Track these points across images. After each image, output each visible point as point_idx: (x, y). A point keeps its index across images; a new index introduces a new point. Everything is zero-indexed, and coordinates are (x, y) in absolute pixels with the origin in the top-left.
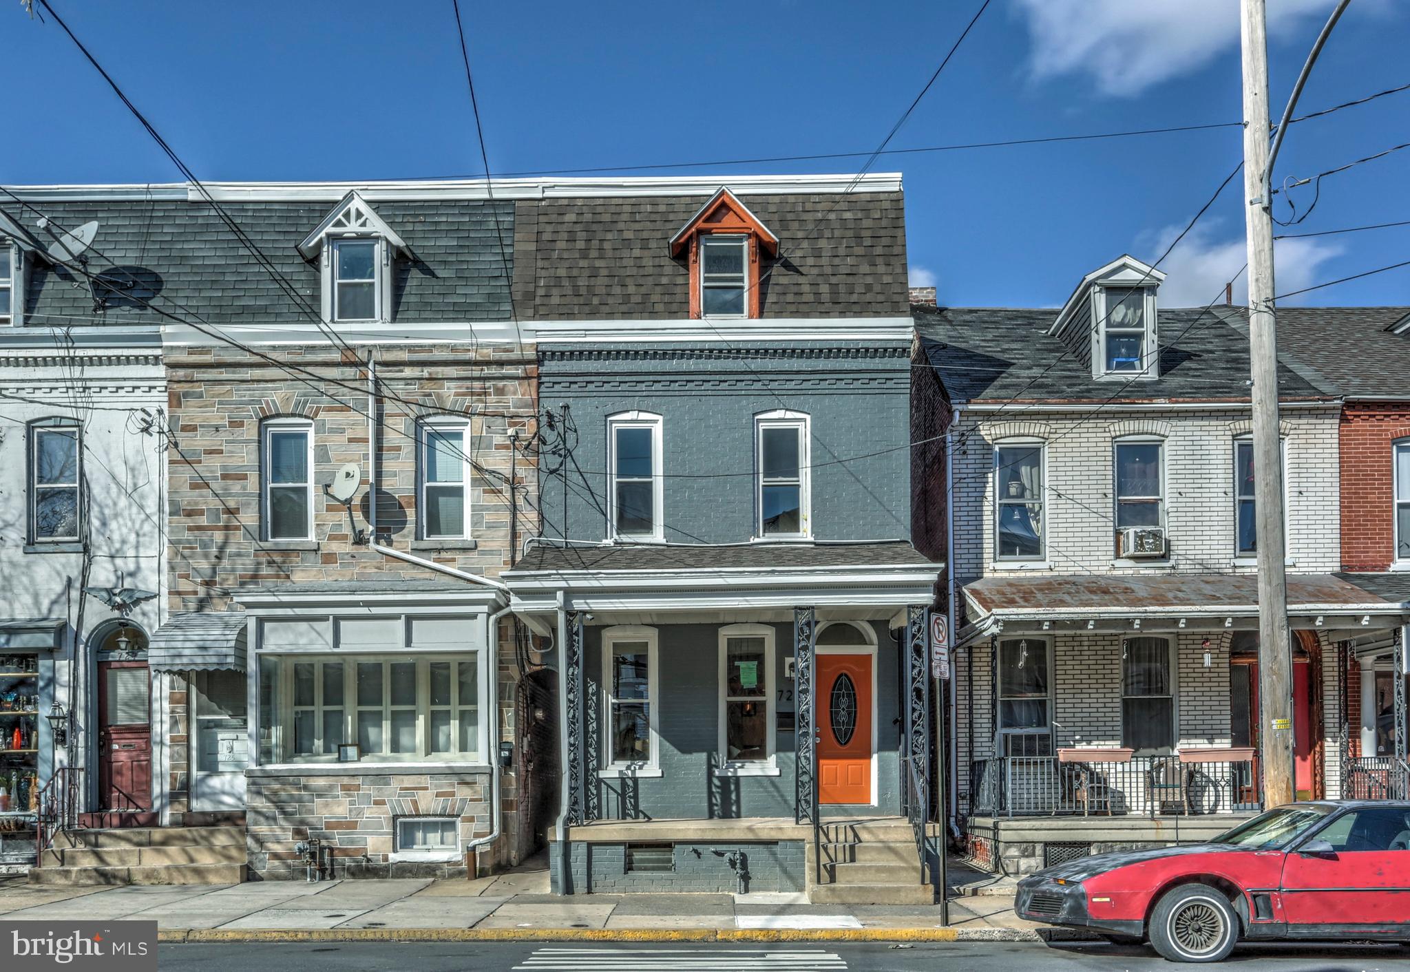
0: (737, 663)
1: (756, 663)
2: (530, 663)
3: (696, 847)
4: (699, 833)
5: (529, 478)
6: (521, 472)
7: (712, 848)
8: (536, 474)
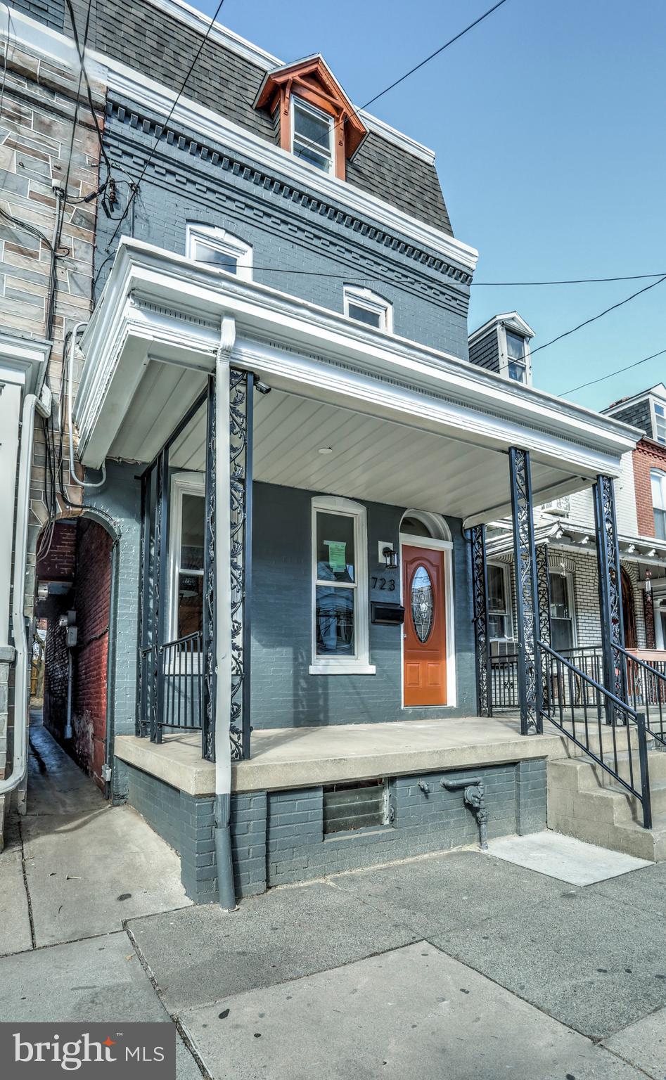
0: (326, 542)
1: (344, 544)
2: (65, 501)
3: (423, 783)
5: (80, 253)
6: (67, 241)
7: (444, 780)
8: (91, 251)
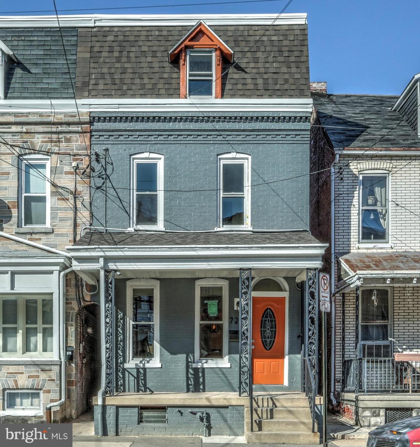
0: (206, 302)
1: (217, 301)
2: (84, 300)
3: (180, 409)
4: (182, 400)
5: (85, 192)
6: (80, 188)
7: (190, 410)
8: (89, 189)
